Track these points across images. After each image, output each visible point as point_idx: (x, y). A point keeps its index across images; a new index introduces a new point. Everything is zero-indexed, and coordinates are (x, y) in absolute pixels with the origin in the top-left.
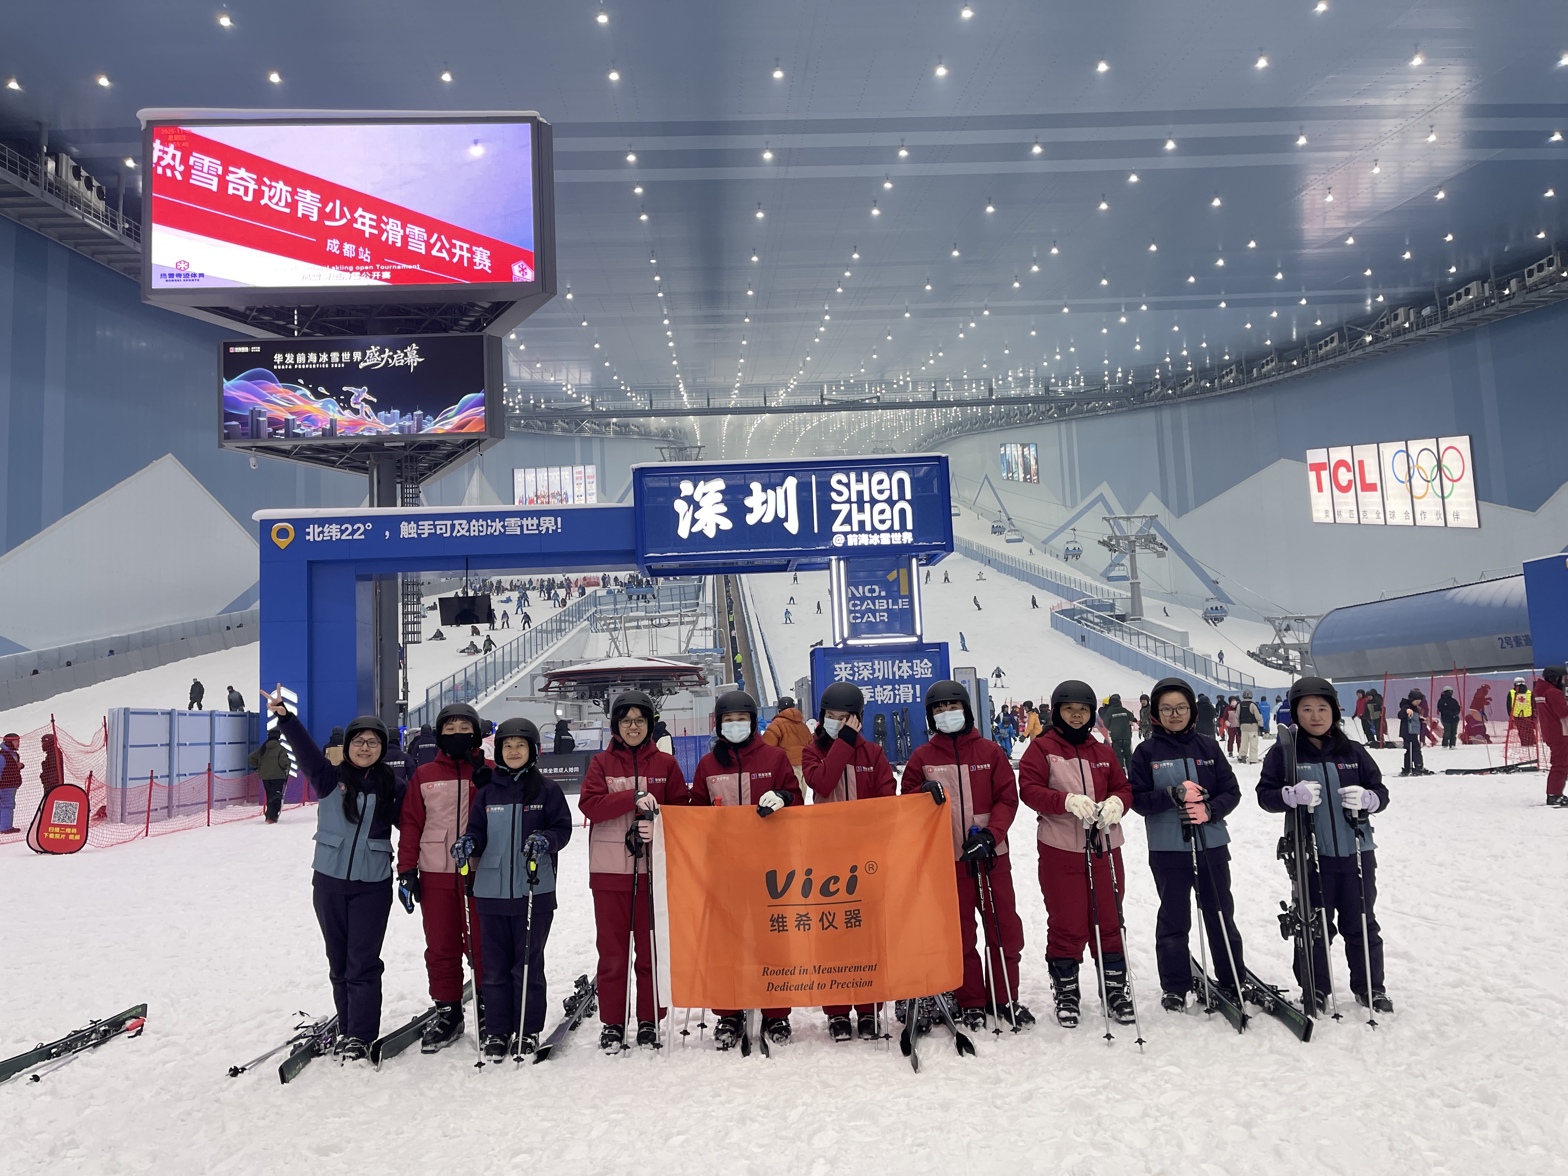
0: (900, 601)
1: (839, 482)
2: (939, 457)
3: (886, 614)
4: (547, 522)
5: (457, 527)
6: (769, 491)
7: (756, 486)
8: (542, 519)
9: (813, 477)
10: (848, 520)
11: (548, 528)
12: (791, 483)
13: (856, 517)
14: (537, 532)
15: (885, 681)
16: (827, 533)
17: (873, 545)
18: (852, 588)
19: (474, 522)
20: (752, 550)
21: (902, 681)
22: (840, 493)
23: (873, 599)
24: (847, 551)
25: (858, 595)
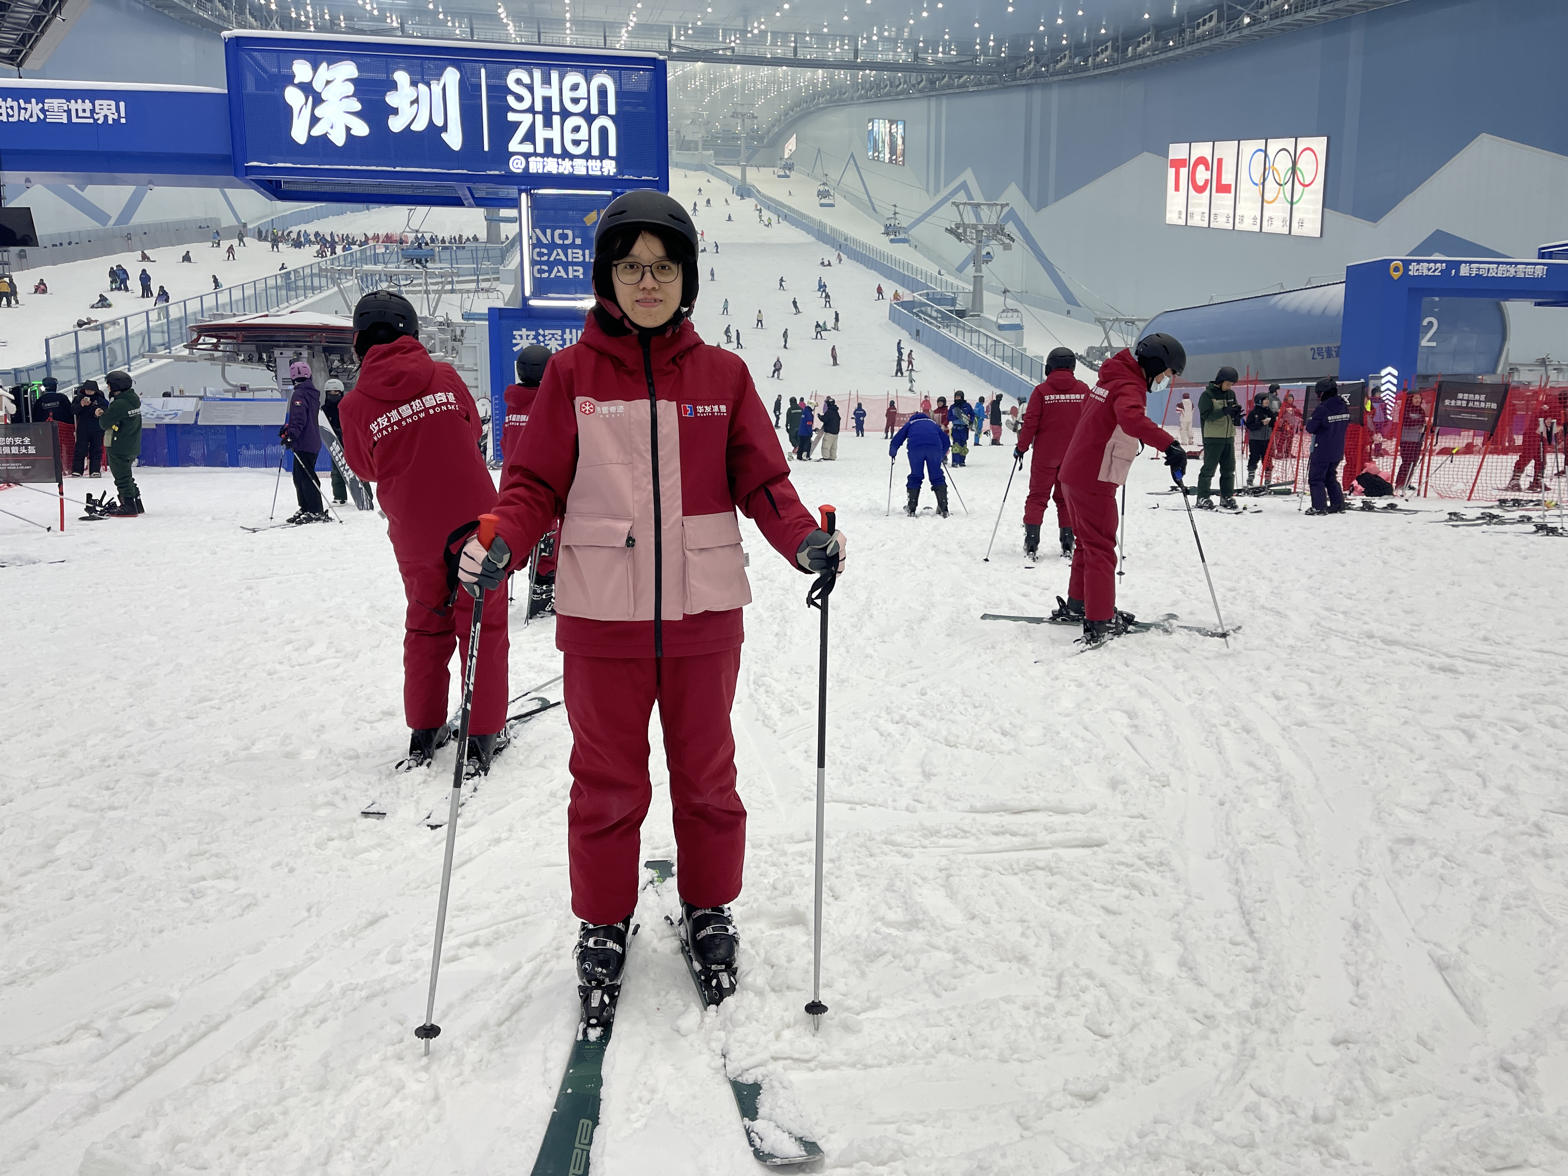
2: (655, 59)
3: (581, 269)
6: (420, 86)
7: (401, 77)
8: (97, 102)
9: (483, 71)
10: (530, 137)
11: (106, 117)
12: (451, 76)
13: (541, 134)
14: (91, 121)
16: (502, 155)
17: (562, 174)
18: (538, 231)
20: (398, 169)
22: (520, 98)
23: (565, 248)
24: (529, 181)
25: (545, 241)
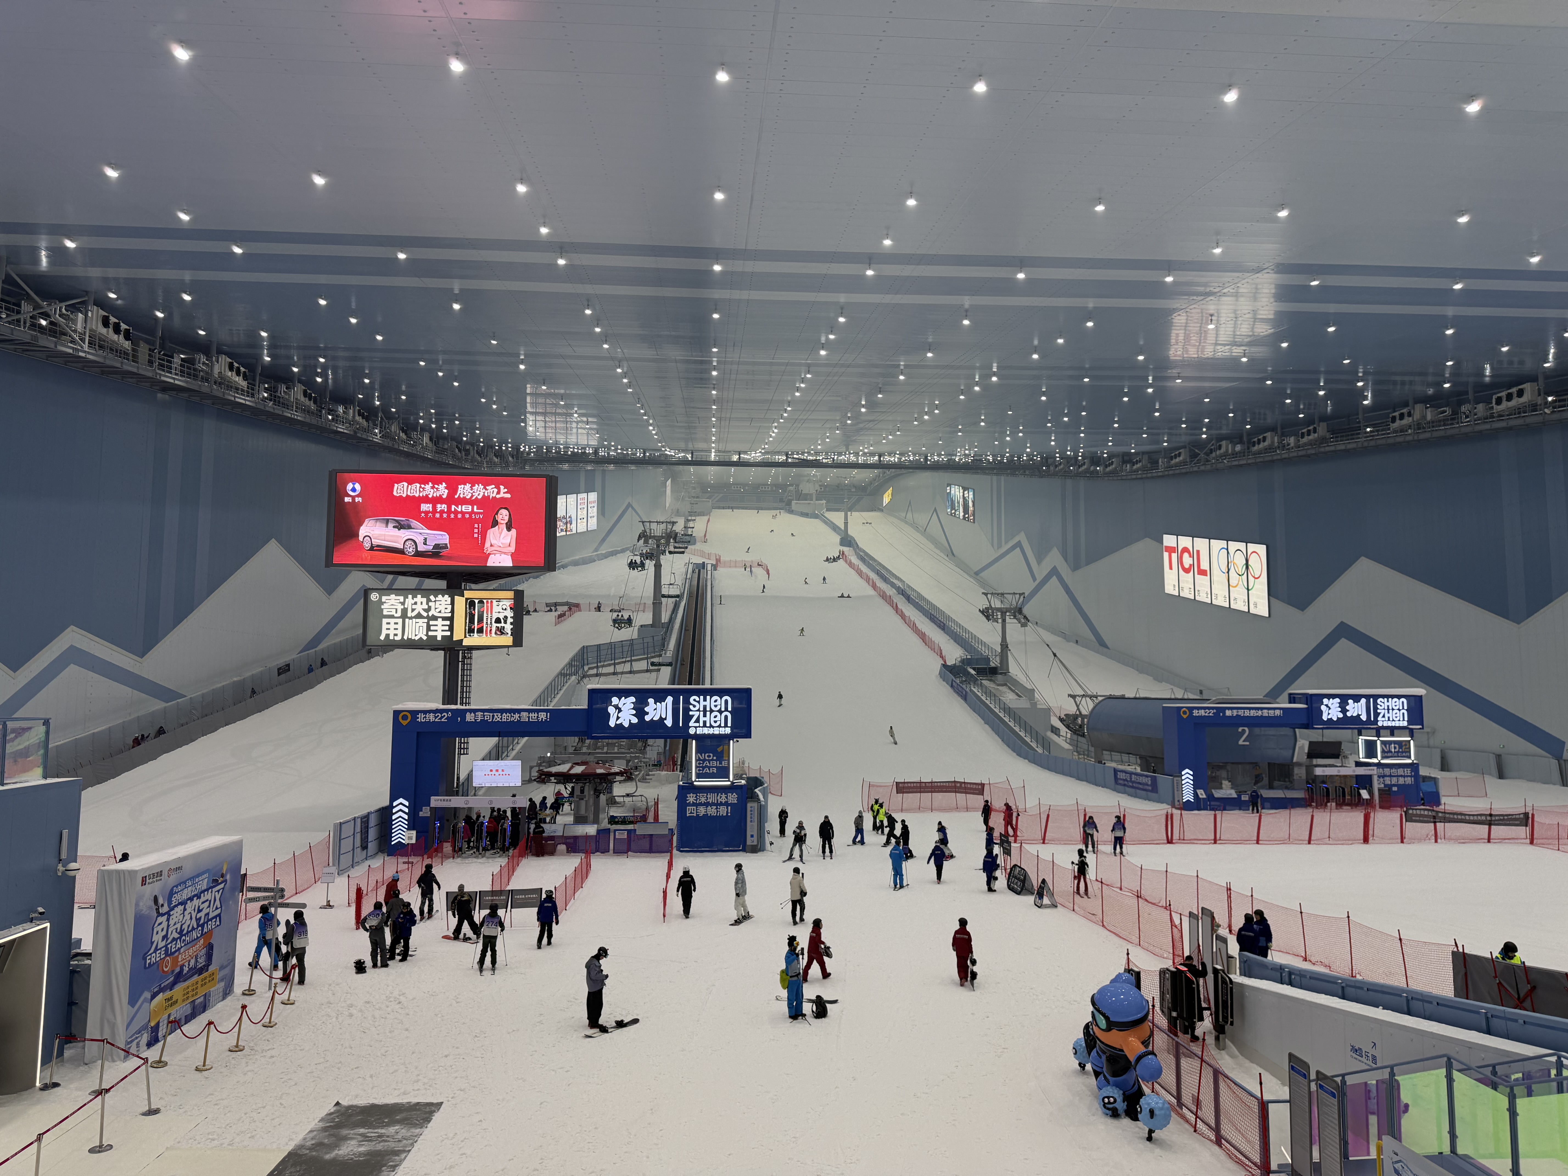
0: (722, 762)
1: (695, 700)
2: (748, 688)
3: (714, 769)
4: (543, 715)
5: (496, 716)
6: (658, 703)
7: (651, 701)
8: (540, 714)
9: (681, 697)
10: (698, 721)
11: (543, 719)
12: (670, 699)
13: (702, 719)
14: (537, 720)
15: (713, 804)
16: (686, 726)
17: (710, 734)
18: (699, 754)
19: (504, 714)
21: (721, 804)
22: (694, 706)
23: (709, 760)
24: (696, 737)
25: (702, 758)
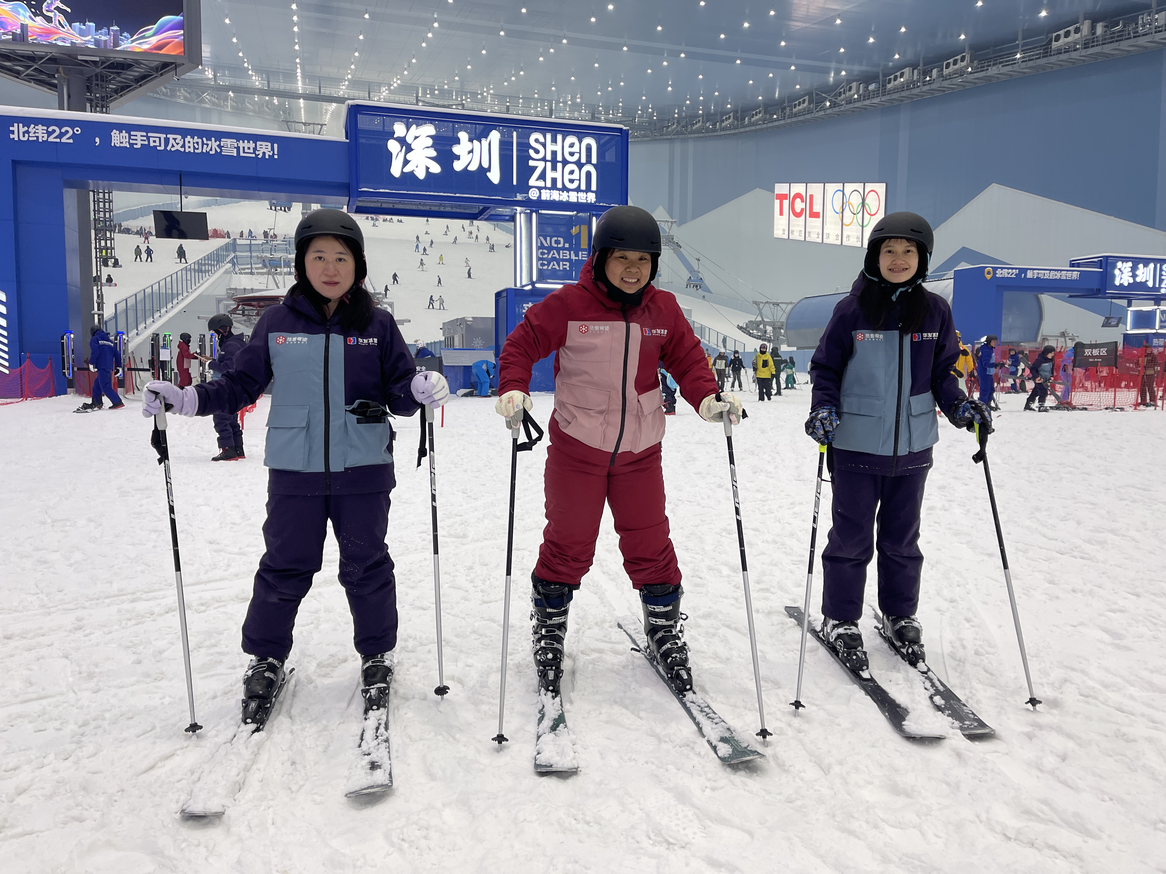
0: (580, 253)
1: (537, 141)
2: (622, 129)
3: (568, 264)
4: (264, 147)
5: (172, 141)
6: (475, 141)
7: (463, 136)
8: (258, 143)
9: (515, 133)
11: (264, 153)
12: (495, 136)
13: (550, 175)
14: (254, 155)
16: (525, 188)
17: (562, 201)
18: (541, 238)
19: (189, 138)
20: (458, 195)
22: (537, 152)
23: (558, 250)
24: (540, 204)
25: (546, 245)
